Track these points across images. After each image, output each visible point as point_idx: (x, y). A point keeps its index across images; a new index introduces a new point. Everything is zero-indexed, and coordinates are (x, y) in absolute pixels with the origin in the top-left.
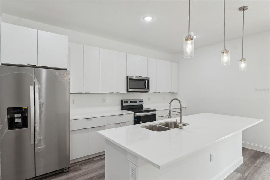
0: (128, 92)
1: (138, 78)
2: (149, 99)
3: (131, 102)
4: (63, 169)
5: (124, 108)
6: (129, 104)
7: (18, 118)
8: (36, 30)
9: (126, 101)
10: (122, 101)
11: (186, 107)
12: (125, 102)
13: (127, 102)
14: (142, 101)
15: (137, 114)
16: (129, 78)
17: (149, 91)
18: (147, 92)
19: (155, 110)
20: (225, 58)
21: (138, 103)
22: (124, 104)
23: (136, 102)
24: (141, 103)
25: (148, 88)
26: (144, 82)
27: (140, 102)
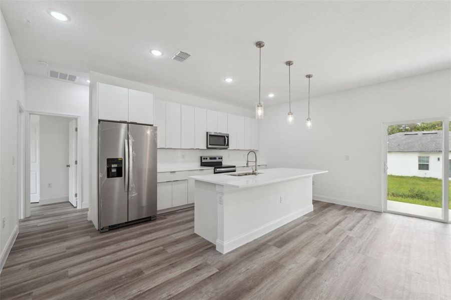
0: (208, 148)
1: (218, 134)
2: (229, 156)
3: (211, 158)
4: (150, 217)
5: (203, 164)
6: (209, 160)
7: (114, 168)
8: (127, 89)
9: (205, 157)
10: (201, 157)
11: (266, 165)
12: (204, 159)
13: (207, 159)
14: (222, 158)
15: (217, 169)
16: (209, 134)
17: (229, 147)
18: (227, 148)
19: (234, 167)
20: (290, 119)
21: (217, 160)
22: (203, 161)
23: (215, 158)
24: (220, 160)
25: (228, 145)
26: (224, 138)
27: (219, 158)
